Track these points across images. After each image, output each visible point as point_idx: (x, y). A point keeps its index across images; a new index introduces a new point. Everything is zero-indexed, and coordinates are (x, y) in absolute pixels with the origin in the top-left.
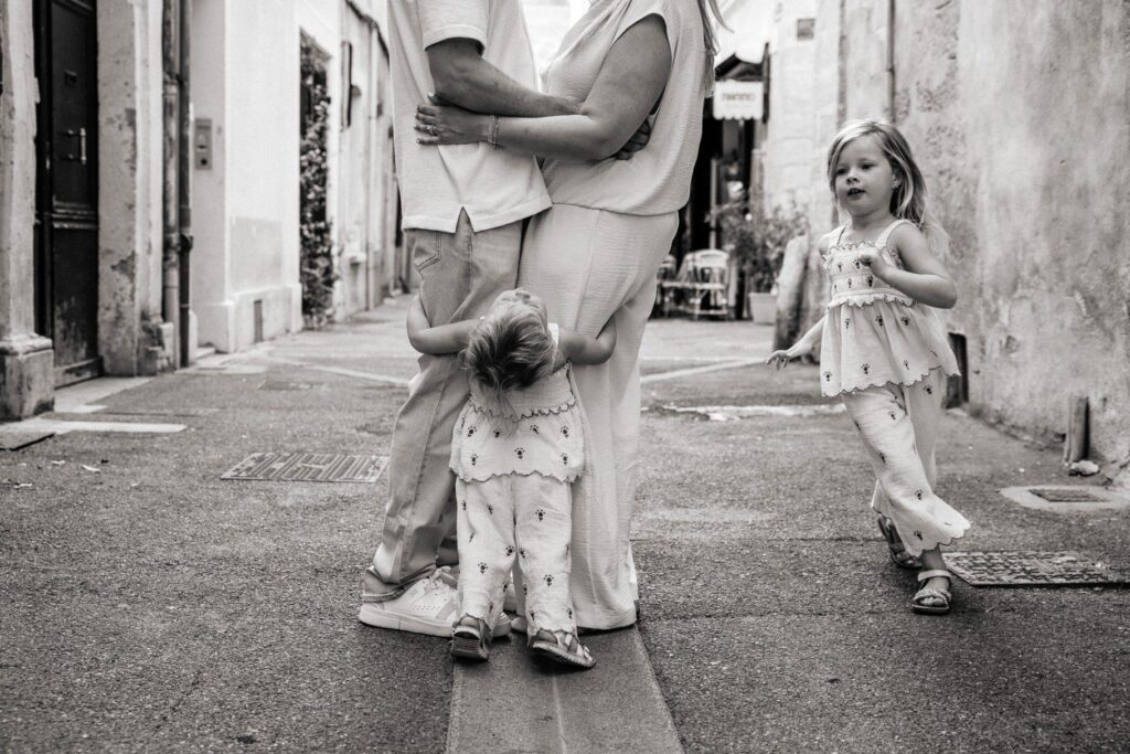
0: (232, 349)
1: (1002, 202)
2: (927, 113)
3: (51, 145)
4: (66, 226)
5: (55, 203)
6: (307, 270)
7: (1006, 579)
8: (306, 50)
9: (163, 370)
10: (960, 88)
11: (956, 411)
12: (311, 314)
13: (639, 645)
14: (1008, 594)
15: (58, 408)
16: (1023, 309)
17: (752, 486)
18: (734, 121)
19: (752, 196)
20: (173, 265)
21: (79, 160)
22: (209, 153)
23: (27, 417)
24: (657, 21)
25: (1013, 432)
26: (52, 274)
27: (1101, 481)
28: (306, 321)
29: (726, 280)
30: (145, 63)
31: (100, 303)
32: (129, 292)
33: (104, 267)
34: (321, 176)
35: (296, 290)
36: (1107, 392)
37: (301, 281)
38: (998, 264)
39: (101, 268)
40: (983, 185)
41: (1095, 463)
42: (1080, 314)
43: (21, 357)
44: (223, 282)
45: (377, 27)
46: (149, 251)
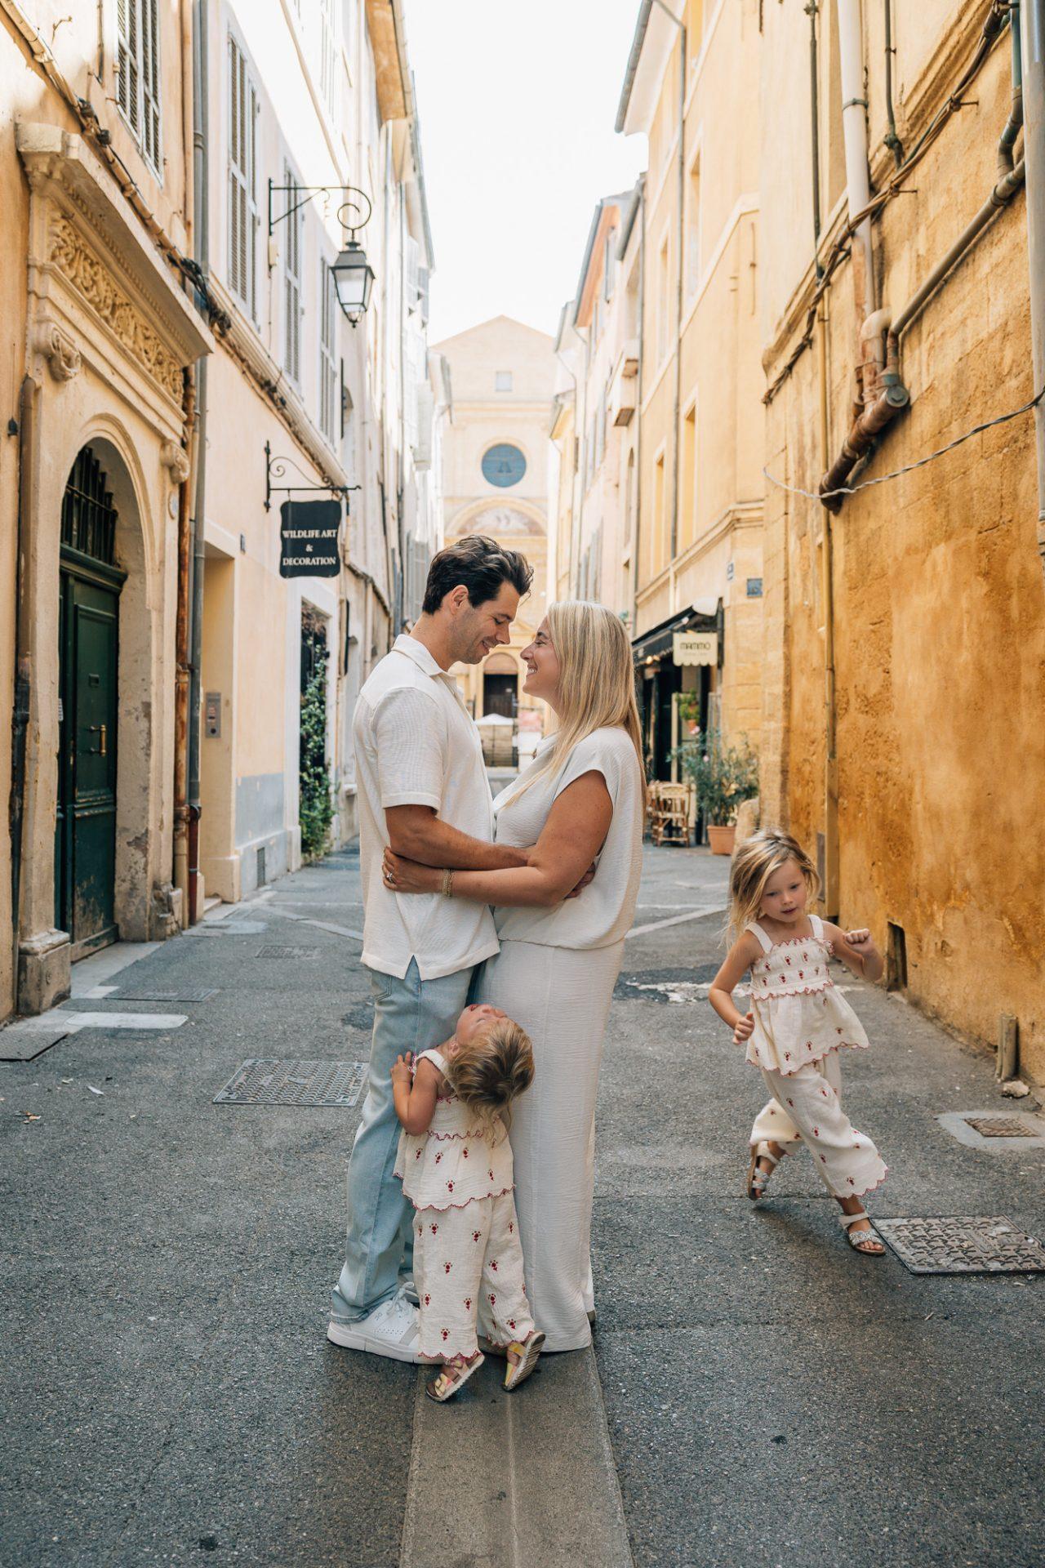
0: (236, 898)
1: (934, 815)
2: (864, 716)
3: (75, 745)
4: (86, 813)
5: (78, 794)
6: (306, 812)
7: (945, 1263)
8: (306, 616)
9: (173, 934)
10: (895, 702)
11: (896, 995)
12: (310, 852)
13: (594, 1377)
14: (947, 1285)
15: (74, 995)
16: (956, 919)
17: (706, 1109)
18: (691, 666)
19: (709, 739)
20: (183, 835)
21: (100, 753)
22: (219, 722)
23: (45, 1010)
24: (597, 776)
25: (948, 1031)
26: (73, 860)
27: (1031, 1106)
28: (305, 858)
29: (686, 810)
30: (160, 659)
31: (117, 876)
32: (142, 866)
33: (121, 843)
34: (321, 726)
35: (295, 830)
36: (1034, 1017)
37: (300, 823)
38: (932, 871)
39: (117, 844)
40: (917, 796)
41: (1025, 1083)
42: (1009, 938)
43: (41, 957)
44: (229, 838)
45: (372, 581)
46: (161, 828)
